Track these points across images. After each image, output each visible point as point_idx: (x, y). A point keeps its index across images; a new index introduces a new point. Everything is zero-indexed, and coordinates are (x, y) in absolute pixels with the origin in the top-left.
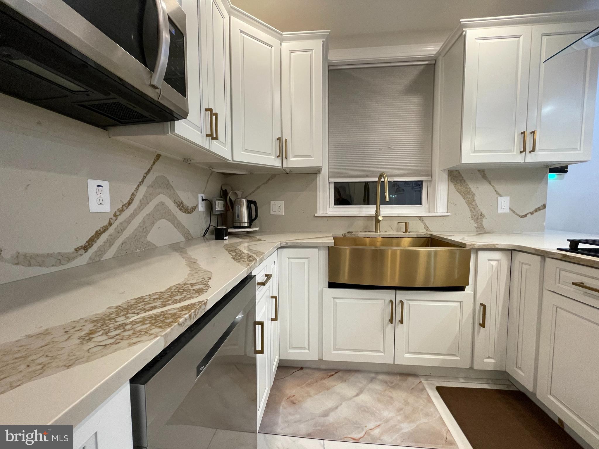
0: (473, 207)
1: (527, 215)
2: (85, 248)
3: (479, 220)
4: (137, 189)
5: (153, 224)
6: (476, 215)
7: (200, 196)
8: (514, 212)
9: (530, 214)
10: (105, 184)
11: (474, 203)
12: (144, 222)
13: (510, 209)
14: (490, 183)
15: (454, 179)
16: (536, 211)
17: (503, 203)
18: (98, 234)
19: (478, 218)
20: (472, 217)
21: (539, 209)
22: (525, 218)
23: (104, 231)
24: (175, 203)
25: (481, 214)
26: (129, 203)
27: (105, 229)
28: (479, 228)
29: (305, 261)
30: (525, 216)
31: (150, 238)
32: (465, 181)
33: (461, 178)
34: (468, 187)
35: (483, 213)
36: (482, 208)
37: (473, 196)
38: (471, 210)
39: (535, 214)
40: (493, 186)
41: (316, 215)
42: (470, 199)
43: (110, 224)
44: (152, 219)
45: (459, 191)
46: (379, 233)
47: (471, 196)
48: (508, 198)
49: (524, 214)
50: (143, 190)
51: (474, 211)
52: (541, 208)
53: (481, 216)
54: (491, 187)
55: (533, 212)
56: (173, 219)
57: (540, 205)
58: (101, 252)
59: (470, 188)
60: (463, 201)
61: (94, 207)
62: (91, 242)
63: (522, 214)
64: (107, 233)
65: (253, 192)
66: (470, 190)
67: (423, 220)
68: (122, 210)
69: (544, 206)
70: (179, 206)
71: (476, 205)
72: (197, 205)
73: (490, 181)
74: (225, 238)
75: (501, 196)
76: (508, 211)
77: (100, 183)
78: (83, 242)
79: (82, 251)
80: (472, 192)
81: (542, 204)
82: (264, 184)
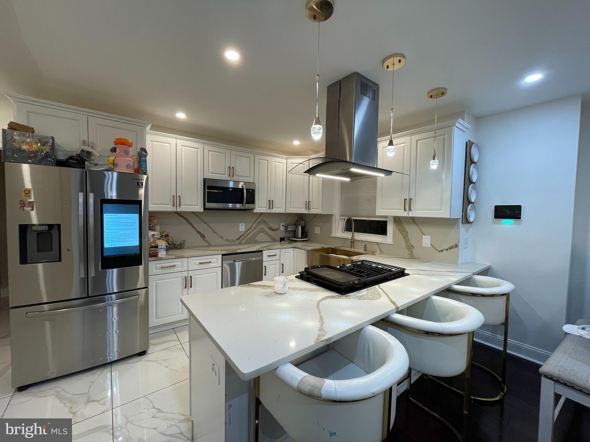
0: (407, 240)
1: (444, 251)
2: (238, 239)
3: (411, 250)
4: (253, 224)
5: (258, 234)
6: (409, 246)
7: (282, 224)
8: (434, 247)
9: (445, 250)
10: (244, 224)
11: (407, 238)
12: (254, 234)
13: (431, 244)
14: (418, 226)
15: (396, 222)
16: (450, 248)
17: (425, 240)
18: (241, 236)
19: (410, 248)
20: (406, 247)
21: (451, 248)
22: (442, 253)
23: (242, 236)
24: (268, 227)
25: (412, 246)
26: (250, 229)
27: (243, 235)
28: (411, 255)
29: (301, 254)
30: (442, 251)
31: (256, 238)
32: (402, 223)
33: (400, 221)
34: (404, 227)
35: (414, 245)
36: (412, 242)
37: (407, 233)
38: (406, 243)
39: (449, 251)
40: (420, 228)
41: (330, 236)
42: (405, 234)
43: (244, 234)
44: (258, 233)
45: (399, 229)
46: (352, 249)
47: (406, 233)
48: (430, 237)
49: (441, 250)
50: (255, 224)
51: (408, 243)
52: (454, 247)
53: (412, 247)
54: (418, 228)
55: (448, 249)
56: (266, 233)
57: (453, 244)
58: (241, 241)
59: (405, 228)
60: (401, 236)
61: (240, 230)
62: (239, 238)
63: (439, 250)
64: (243, 236)
65: (309, 222)
66: (405, 229)
67: (379, 245)
68: (248, 230)
69: (456, 246)
70: (270, 228)
71: (409, 239)
72: (280, 228)
73: (418, 225)
74: (282, 241)
75: (425, 235)
76: (429, 246)
77: (242, 224)
78: (237, 238)
79: (237, 240)
80: (406, 231)
81: (455, 244)
82: (313, 218)
